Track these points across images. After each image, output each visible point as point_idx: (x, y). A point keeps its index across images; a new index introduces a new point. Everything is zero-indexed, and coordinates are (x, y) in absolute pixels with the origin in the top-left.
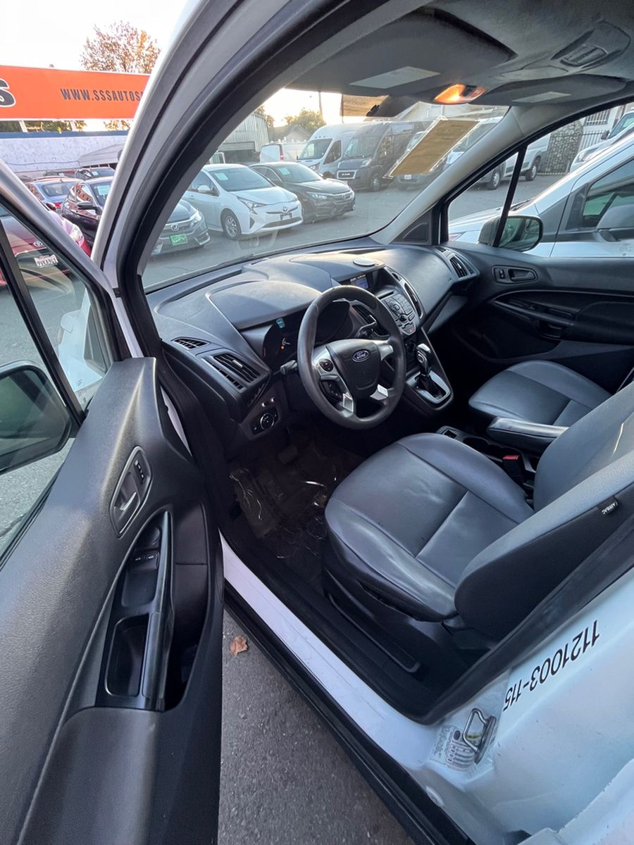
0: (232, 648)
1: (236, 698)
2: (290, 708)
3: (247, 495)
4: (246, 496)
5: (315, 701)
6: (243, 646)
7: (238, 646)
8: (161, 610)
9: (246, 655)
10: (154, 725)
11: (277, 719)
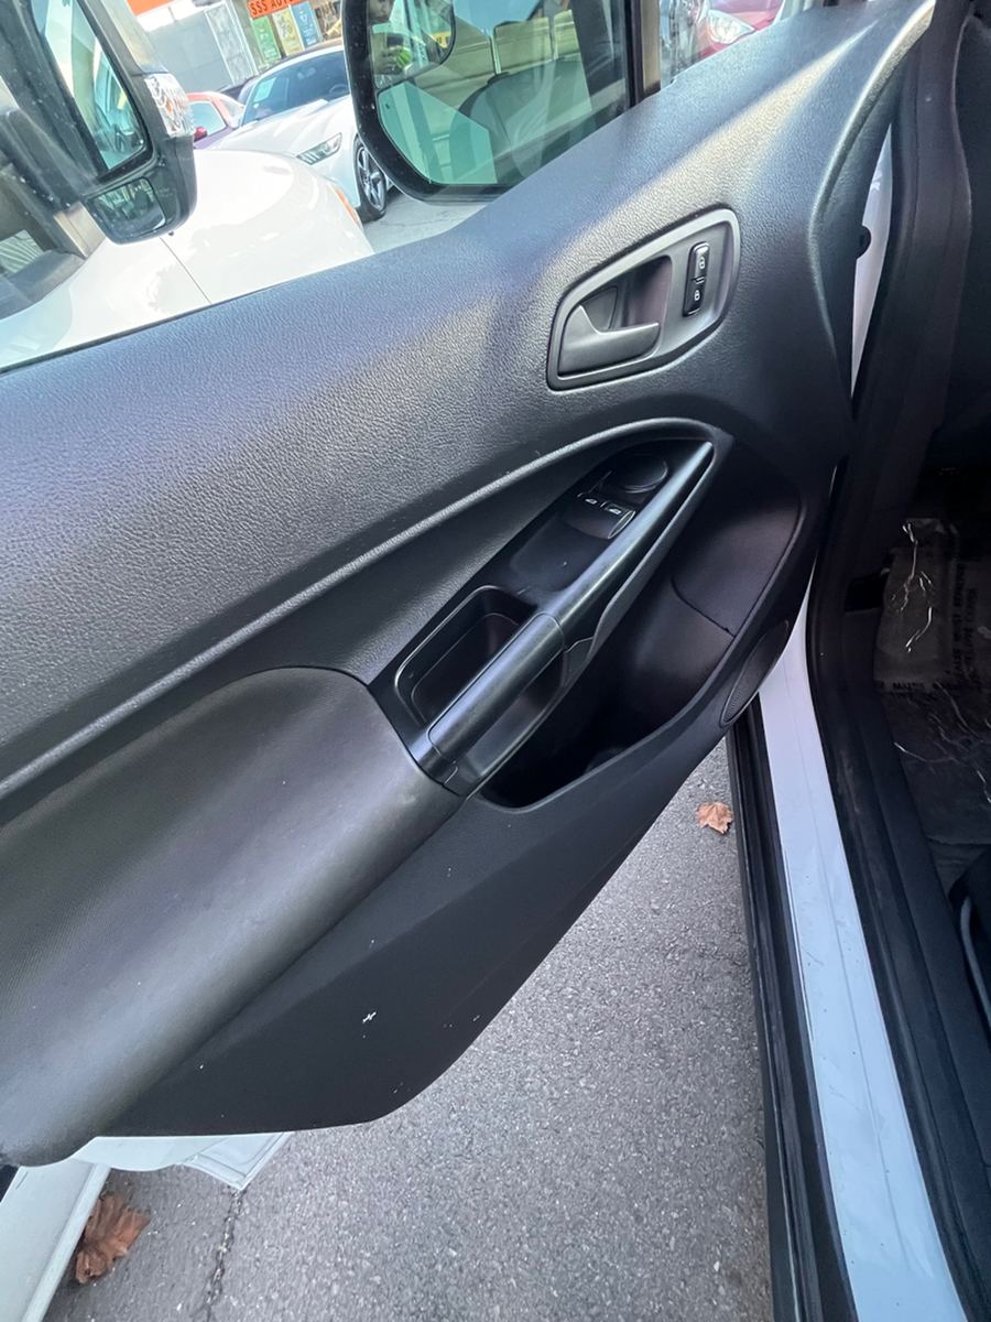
0: (704, 811)
1: (662, 876)
2: (730, 973)
3: (916, 581)
4: (914, 584)
5: (774, 1028)
6: (721, 824)
7: (713, 816)
8: (563, 621)
9: (717, 839)
10: (413, 800)
11: (698, 962)
